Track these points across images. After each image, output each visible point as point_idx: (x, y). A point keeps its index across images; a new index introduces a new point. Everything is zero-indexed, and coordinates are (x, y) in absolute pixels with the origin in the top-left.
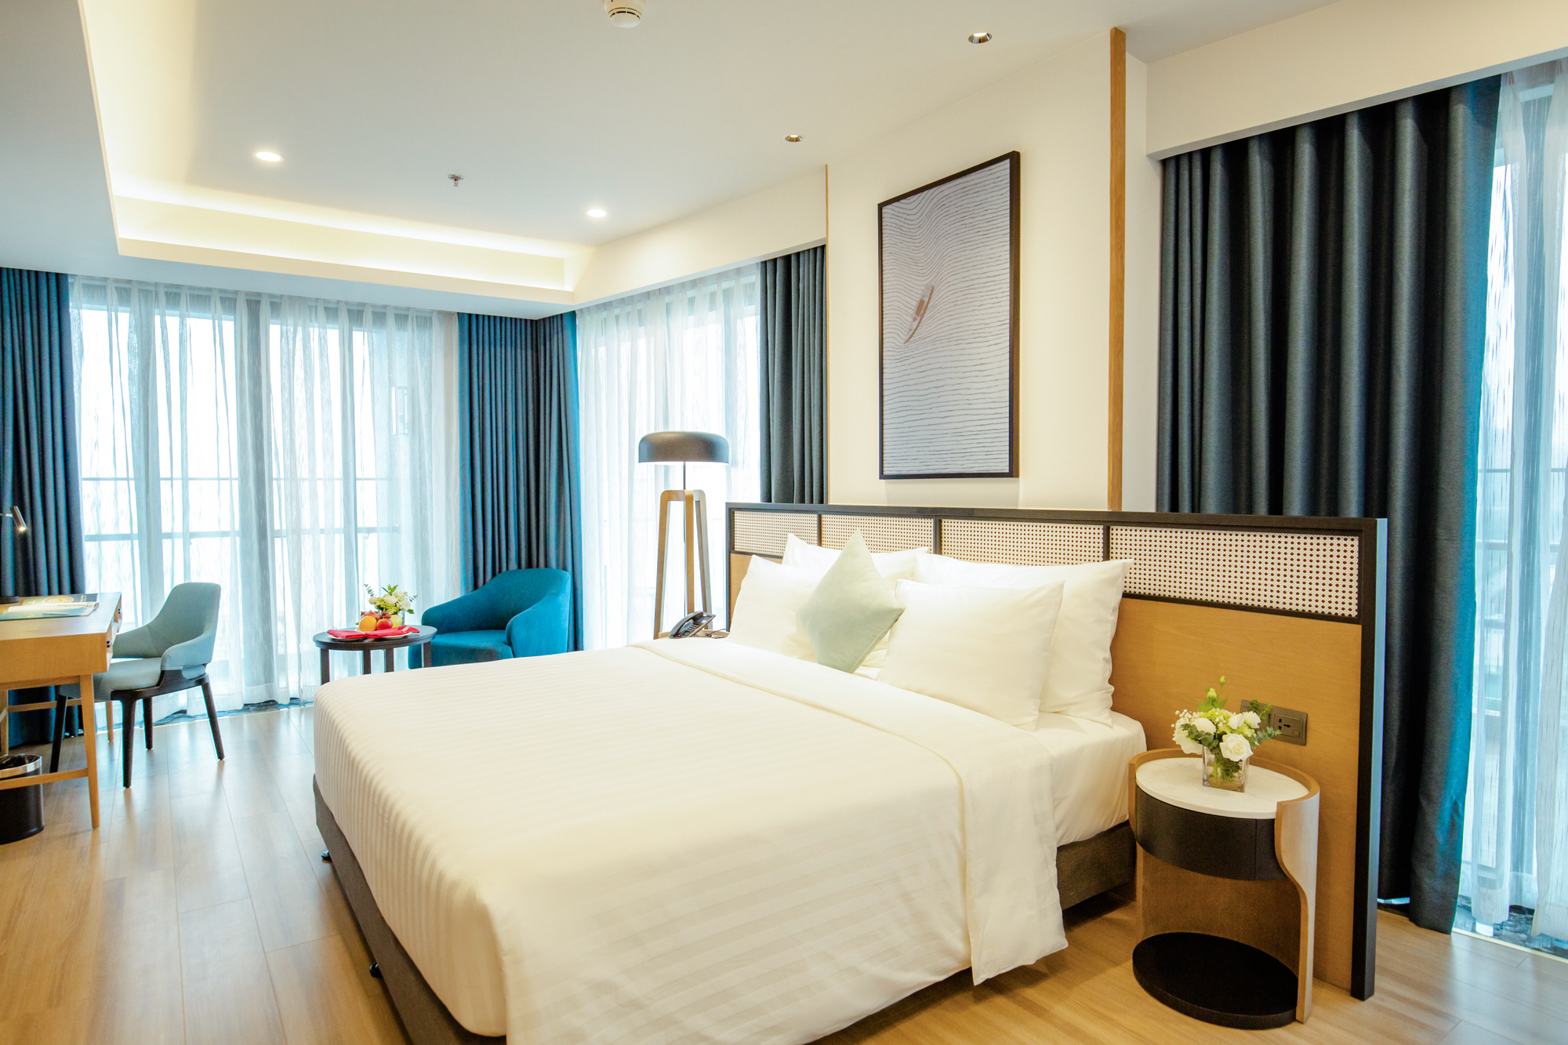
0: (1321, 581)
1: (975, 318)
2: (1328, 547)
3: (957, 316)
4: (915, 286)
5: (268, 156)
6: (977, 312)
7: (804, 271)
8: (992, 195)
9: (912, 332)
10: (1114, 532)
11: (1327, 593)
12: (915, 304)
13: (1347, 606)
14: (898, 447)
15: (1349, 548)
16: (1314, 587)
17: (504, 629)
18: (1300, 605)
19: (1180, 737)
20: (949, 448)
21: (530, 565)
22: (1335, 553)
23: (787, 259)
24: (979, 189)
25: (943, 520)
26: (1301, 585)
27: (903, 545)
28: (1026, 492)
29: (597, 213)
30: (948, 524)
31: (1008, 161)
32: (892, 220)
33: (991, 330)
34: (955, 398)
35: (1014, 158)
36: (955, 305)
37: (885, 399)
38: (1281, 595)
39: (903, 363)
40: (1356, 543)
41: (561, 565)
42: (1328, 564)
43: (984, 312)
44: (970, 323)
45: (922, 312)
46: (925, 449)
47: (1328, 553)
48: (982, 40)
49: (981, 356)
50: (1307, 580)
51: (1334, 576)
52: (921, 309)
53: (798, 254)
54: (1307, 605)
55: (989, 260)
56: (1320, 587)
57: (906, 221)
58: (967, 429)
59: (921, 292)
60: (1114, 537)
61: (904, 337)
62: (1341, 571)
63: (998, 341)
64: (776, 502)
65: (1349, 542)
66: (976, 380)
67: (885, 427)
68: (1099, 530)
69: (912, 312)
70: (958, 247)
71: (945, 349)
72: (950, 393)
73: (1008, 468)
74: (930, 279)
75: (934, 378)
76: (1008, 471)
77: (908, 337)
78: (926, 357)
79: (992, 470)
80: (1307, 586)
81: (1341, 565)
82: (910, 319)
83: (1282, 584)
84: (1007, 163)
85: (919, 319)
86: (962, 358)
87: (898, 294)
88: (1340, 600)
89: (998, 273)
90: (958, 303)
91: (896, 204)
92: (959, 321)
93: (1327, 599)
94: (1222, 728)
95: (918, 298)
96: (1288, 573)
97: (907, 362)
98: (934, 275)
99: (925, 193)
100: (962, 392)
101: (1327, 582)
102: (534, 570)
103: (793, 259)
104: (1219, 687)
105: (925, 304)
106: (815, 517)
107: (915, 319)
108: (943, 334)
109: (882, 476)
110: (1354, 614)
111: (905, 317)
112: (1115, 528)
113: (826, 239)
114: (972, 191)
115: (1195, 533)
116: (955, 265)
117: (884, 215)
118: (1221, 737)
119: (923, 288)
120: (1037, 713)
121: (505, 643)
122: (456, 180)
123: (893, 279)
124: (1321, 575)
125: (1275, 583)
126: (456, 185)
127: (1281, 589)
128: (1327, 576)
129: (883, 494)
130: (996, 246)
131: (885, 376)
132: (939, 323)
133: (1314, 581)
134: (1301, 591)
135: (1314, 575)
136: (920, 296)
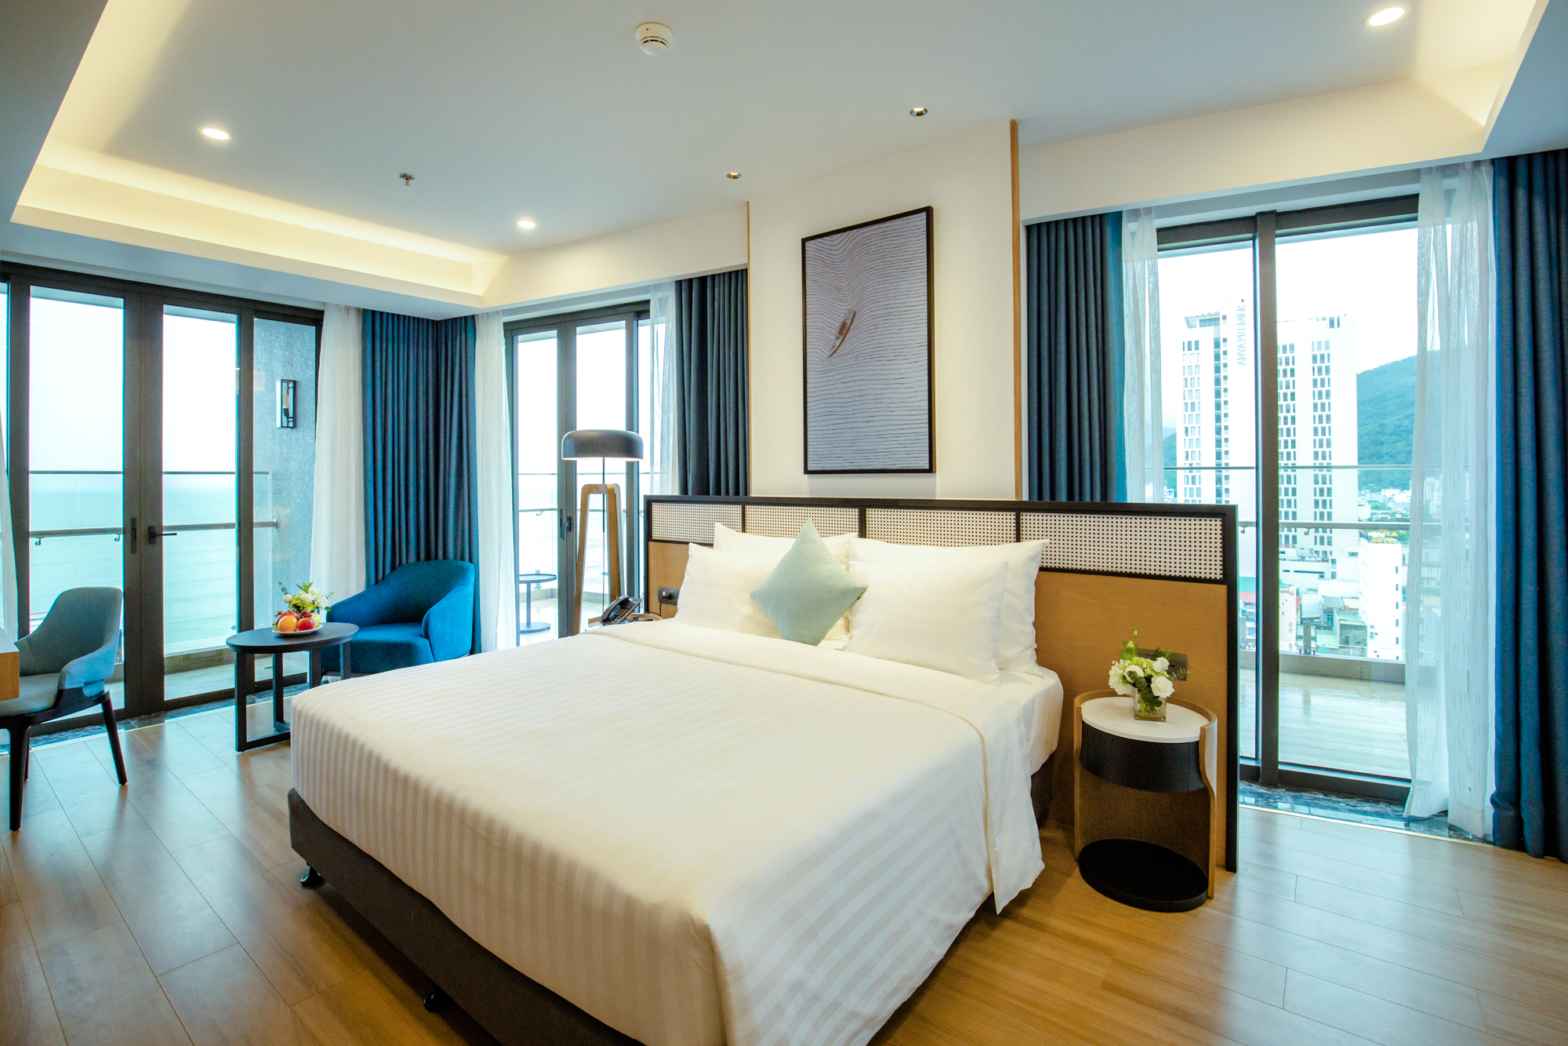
0: (1193, 553)
1: (896, 339)
2: (1198, 527)
3: (878, 337)
4: (838, 310)
5: (216, 134)
6: (896, 335)
7: (719, 291)
8: (910, 239)
9: (834, 349)
10: (1024, 517)
11: (1198, 562)
12: (838, 325)
13: (1213, 571)
14: (822, 446)
15: (1213, 527)
16: (1188, 557)
17: (421, 621)
18: (1178, 572)
19: (1114, 681)
20: (872, 448)
21: (428, 558)
22: (1203, 531)
23: (703, 280)
24: (898, 234)
25: (867, 509)
26: (1178, 556)
27: (831, 532)
28: (942, 486)
29: (526, 225)
30: (872, 514)
31: (925, 213)
32: (814, 253)
33: (910, 350)
34: (877, 406)
35: (928, 211)
36: (876, 328)
37: (809, 405)
38: (1163, 564)
39: (826, 375)
40: (1219, 523)
41: (459, 556)
42: (1198, 540)
43: (903, 335)
44: (890, 344)
45: (845, 332)
46: (848, 448)
47: (1198, 531)
48: (919, 114)
49: (901, 371)
50: (1183, 552)
51: (1203, 549)
52: (844, 330)
53: (713, 277)
54: (1183, 571)
55: (908, 293)
56: (1193, 557)
57: (829, 255)
58: (889, 432)
59: (843, 315)
60: (1024, 521)
61: (827, 353)
62: (1208, 545)
63: (917, 360)
64: (693, 494)
65: (1213, 523)
66: (896, 391)
67: (809, 429)
68: (1011, 516)
69: (835, 332)
70: (879, 280)
71: (867, 364)
72: (872, 401)
73: (928, 465)
74: (852, 305)
75: (857, 388)
76: (928, 468)
77: (831, 353)
78: (849, 370)
79: (912, 466)
80: (1183, 557)
81: (1208, 540)
82: (833, 338)
83: (1163, 556)
84: (923, 215)
85: (842, 338)
86: (883, 372)
87: (821, 316)
88: (1208, 567)
89: (916, 304)
90: (879, 326)
91: (819, 240)
92: (880, 341)
93: (1198, 566)
94: (1149, 672)
95: (841, 320)
96: (1168, 547)
97: (830, 374)
98: (855, 303)
99: (847, 233)
100: (882, 401)
101: (1198, 553)
102: (433, 563)
103: (709, 280)
104: (1134, 638)
105: (848, 326)
106: (739, 508)
107: (838, 338)
108: (865, 352)
109: (807, 472)
110: (1219, 577)
111: (829, 336)
112: (1024, 514)
113: (748, 264)
114: (892, 235)
115: (1092, 518)
116: (875, 294)
117: (807, 249)
118: (1150, 679)
119: (846, 312)
120: (998, 671)
121: (422, 636)
122: (407, 179)
123: (816, 303)
124: (1193, 548)
125: (1158, 555)
126: (407, 184)
127: (1163, 560)
128: (1198, 549)
129: (806, 486)
130: (914, 281)
131: (808, 385)
132: (861, 342)
133: (1188, 553)
134: (1178, 561)
135: (1188, 548)
136: (842, 319)
